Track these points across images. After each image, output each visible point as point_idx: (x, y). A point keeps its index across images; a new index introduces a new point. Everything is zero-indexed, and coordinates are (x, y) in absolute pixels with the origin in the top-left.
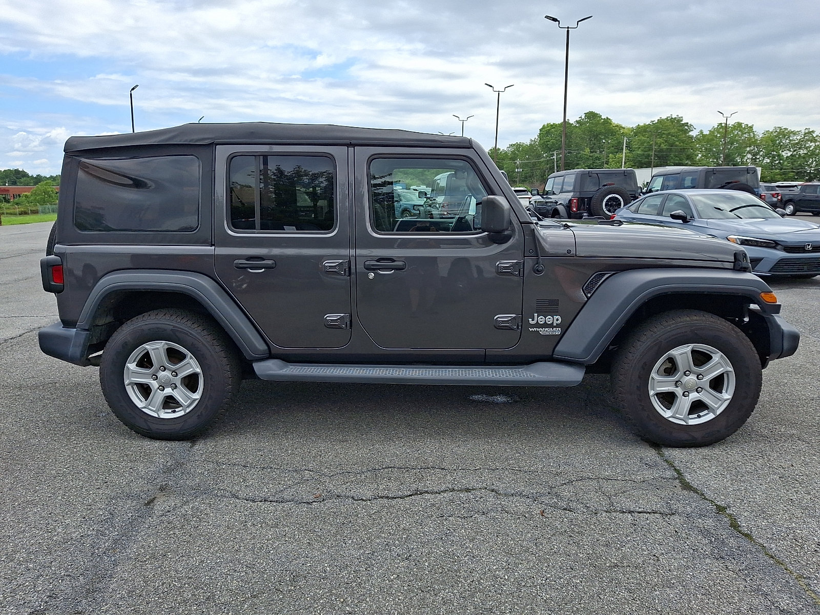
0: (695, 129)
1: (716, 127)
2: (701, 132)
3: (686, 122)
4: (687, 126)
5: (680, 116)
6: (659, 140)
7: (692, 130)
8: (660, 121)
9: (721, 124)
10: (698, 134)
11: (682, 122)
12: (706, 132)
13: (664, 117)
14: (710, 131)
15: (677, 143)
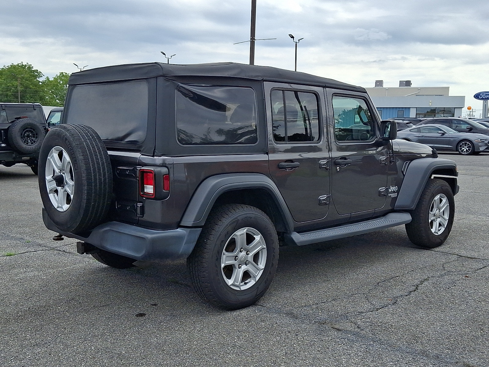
0: (44, 75)
1: (59, 75)
2: (48, 78)
3: (36, 69)
4: (37, 73)
5: (29, 64)
6: (15, 83)
7: (41, 77)
8: (13, 67)
9: (62, 73)
10: (45, 80)
11: (33, 69)
12: (51, 79)
13: (15, 64)
14: (54, 78)
15: (31, 86)
